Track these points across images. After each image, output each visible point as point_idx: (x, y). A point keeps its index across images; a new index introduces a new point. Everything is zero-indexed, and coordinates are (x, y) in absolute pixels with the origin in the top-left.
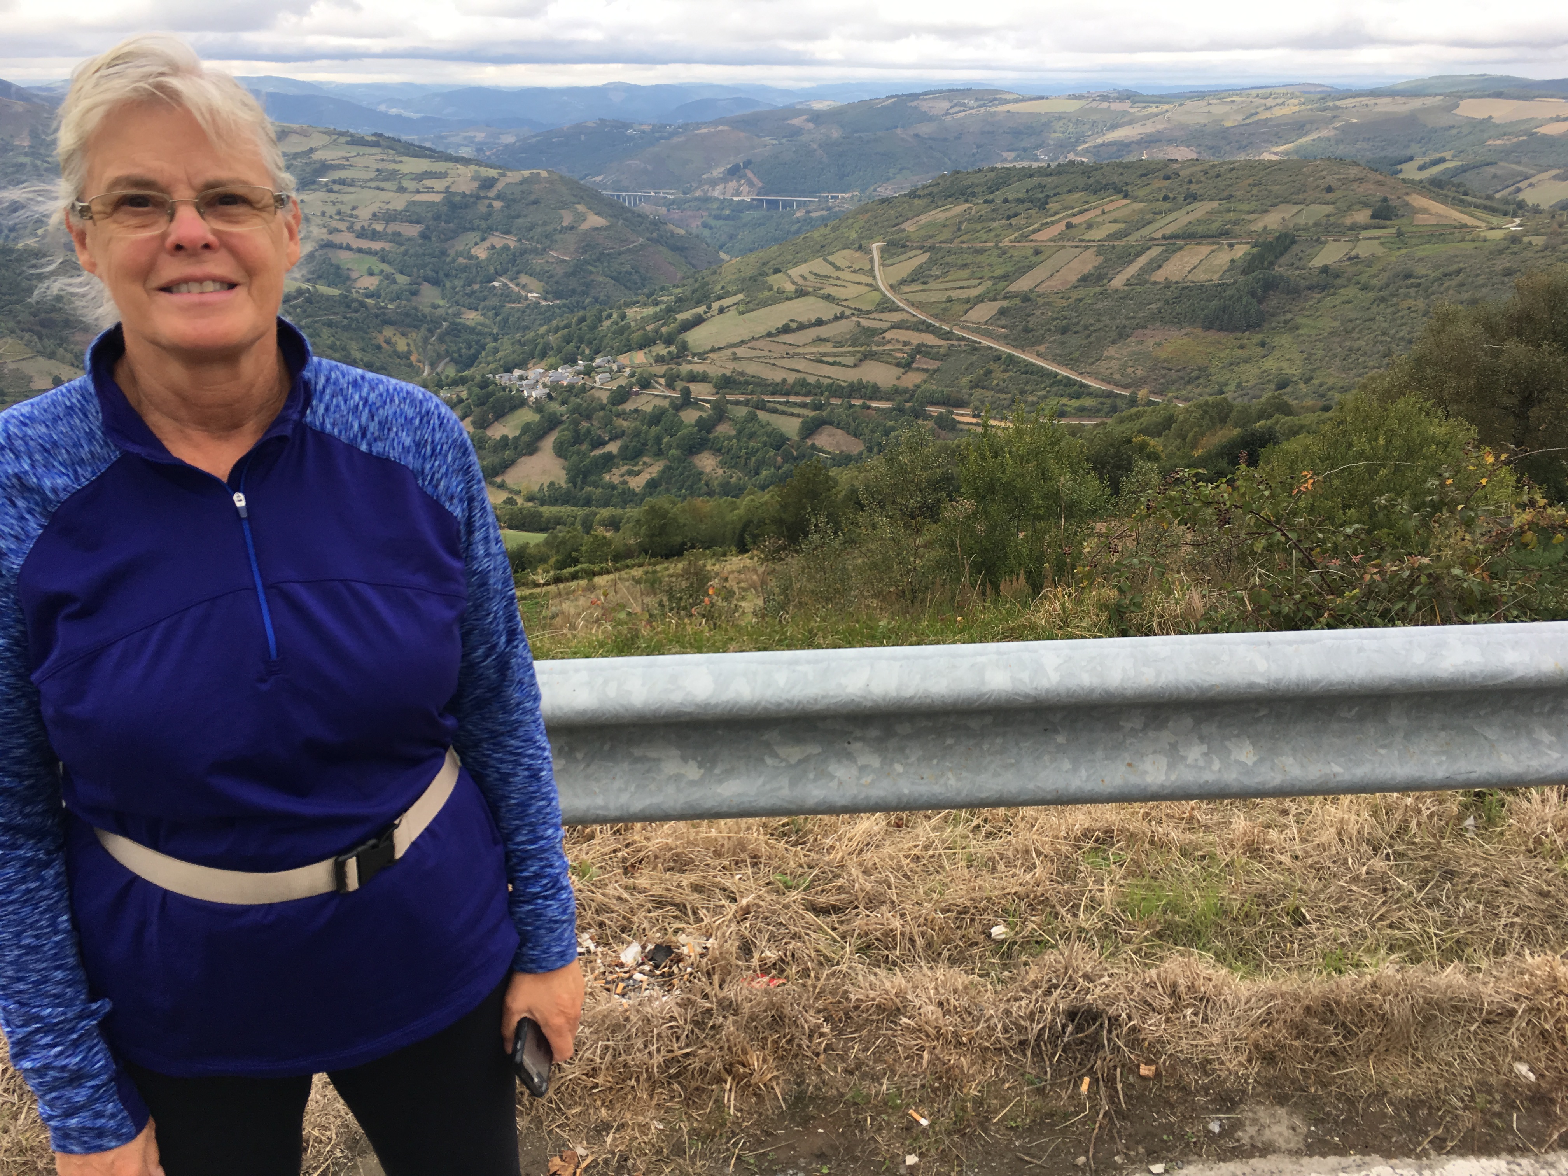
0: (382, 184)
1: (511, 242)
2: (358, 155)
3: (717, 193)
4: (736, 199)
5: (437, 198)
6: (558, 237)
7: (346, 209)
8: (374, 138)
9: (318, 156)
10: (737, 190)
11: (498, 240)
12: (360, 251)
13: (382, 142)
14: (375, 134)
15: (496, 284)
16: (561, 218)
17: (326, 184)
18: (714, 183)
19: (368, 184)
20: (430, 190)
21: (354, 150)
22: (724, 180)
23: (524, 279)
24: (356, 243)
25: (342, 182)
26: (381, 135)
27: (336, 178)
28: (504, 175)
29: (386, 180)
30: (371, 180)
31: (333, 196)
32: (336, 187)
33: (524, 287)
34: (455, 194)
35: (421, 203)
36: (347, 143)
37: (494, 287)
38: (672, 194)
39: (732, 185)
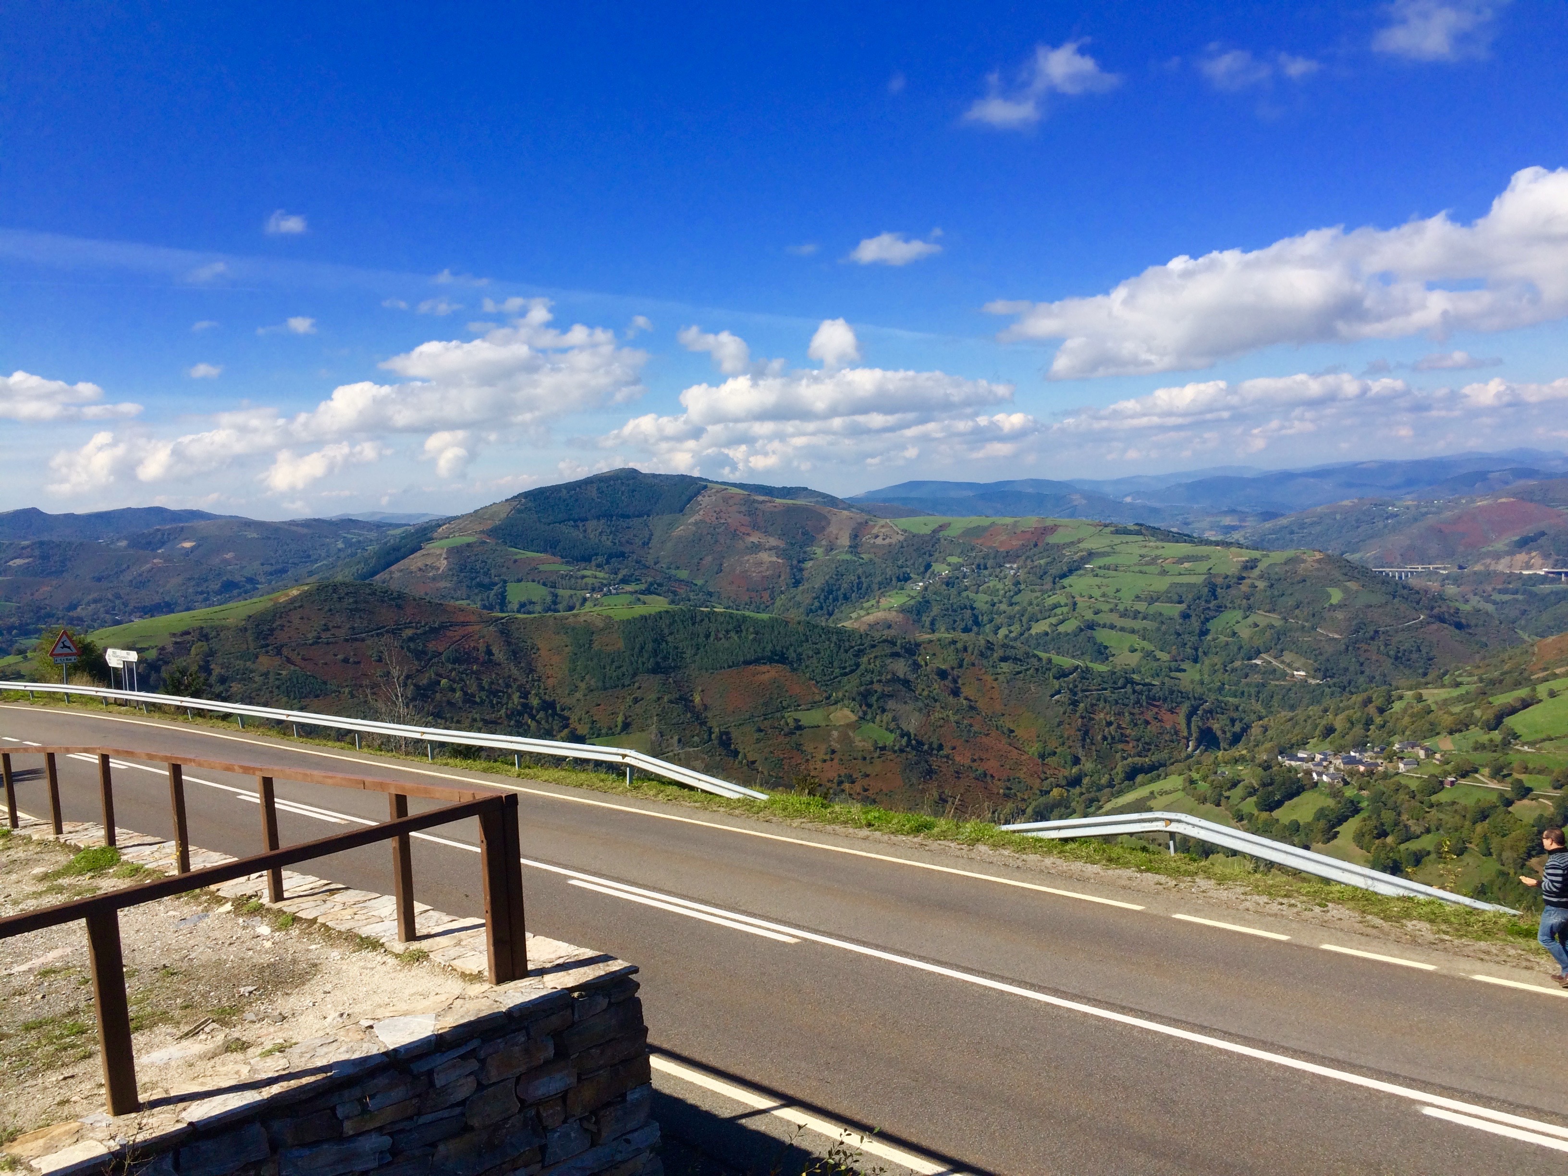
0: (1144, 568)
1: (1275, 619)
2: (1122, 543)
3: (1502, 566)
4: (1525, 572)
5: (1198, 580)
6: (1326, 614)
7: (1110, 591)
8: (1137, 528)
9: (1086, 545)
10: (1527, 563)
11: (1261, 618)
12: (1122, 629)
13: (1144, 531)
14: (1137, 524)
15: (1258, 662)
16: (1329, 597)
17: (1092, 570)
18: (1497, 556)
19: (1131, 569)
20: (1190, 572)
21: (1118, 539)
22: (1511, 553)
23: (1288, 657)
24: (1120, 622)
25: (1107, 568)
26: (1141, 525)
27: (1102, 565)
28: (1267, 556)
29: (1148, 564)
30: (1135, 565)
31: (1098, 581)
32: (1101, 572)
33: (1289, 665)
34: (1215, 576)
35: (1181, 585)
36: (1112, 533)
37: (1257, 665)
38: (1445, 569)
39: (1521, 557)
